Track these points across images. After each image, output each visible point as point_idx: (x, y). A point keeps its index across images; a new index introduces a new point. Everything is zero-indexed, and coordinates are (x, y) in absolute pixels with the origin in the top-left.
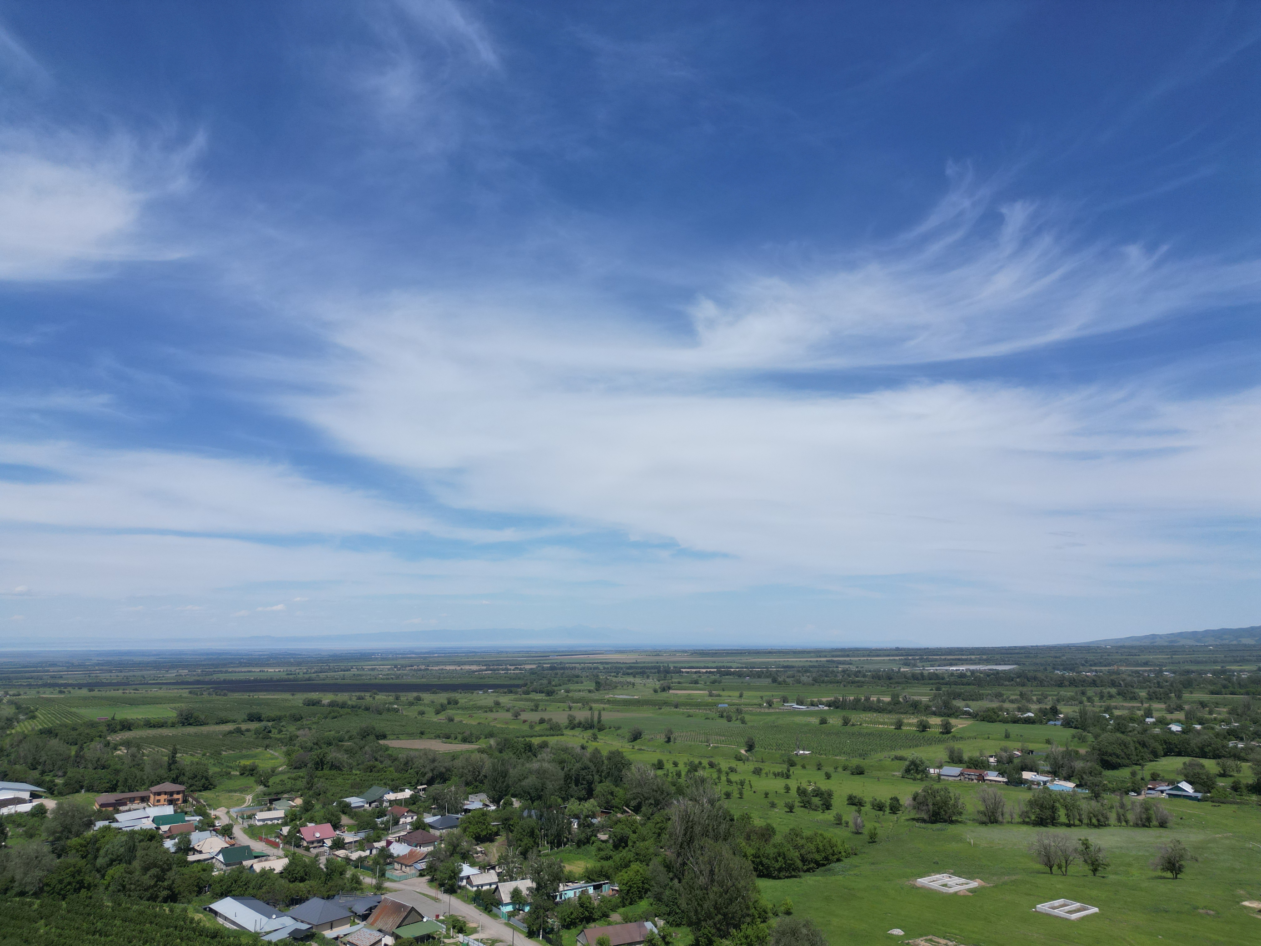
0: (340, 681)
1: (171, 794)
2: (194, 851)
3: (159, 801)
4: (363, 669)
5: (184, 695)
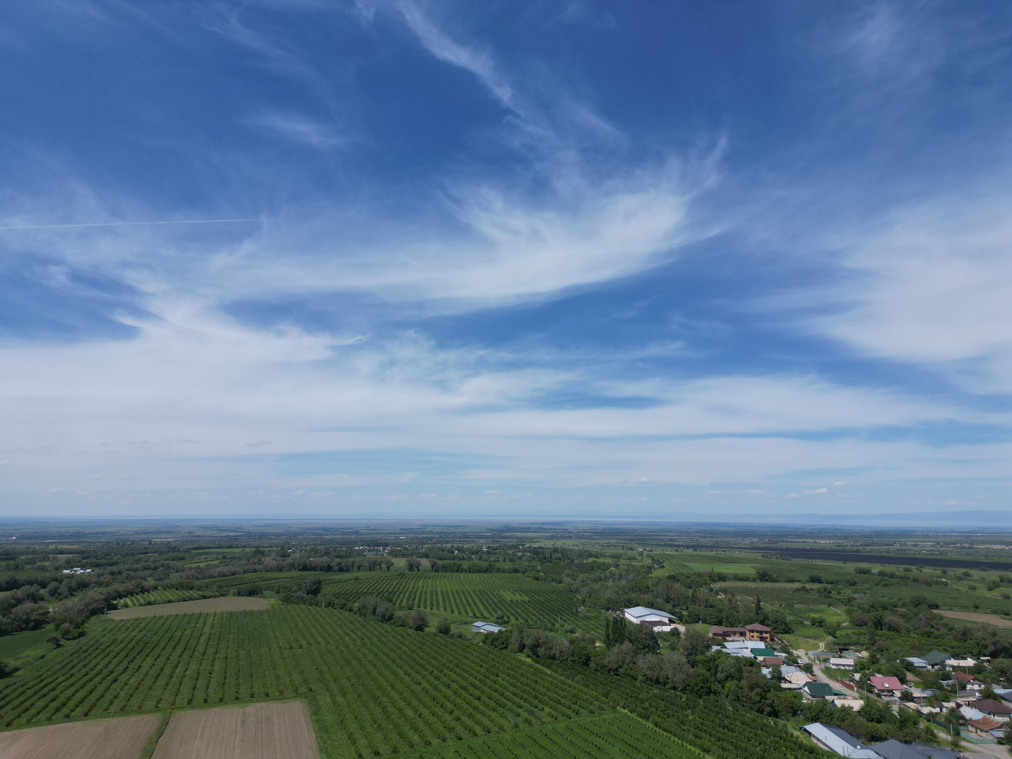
0: (885, 554)
1: (761, 633)
2: (786, 681)
3: (753, 637)
4: (906, 545)
5: (759, 558)
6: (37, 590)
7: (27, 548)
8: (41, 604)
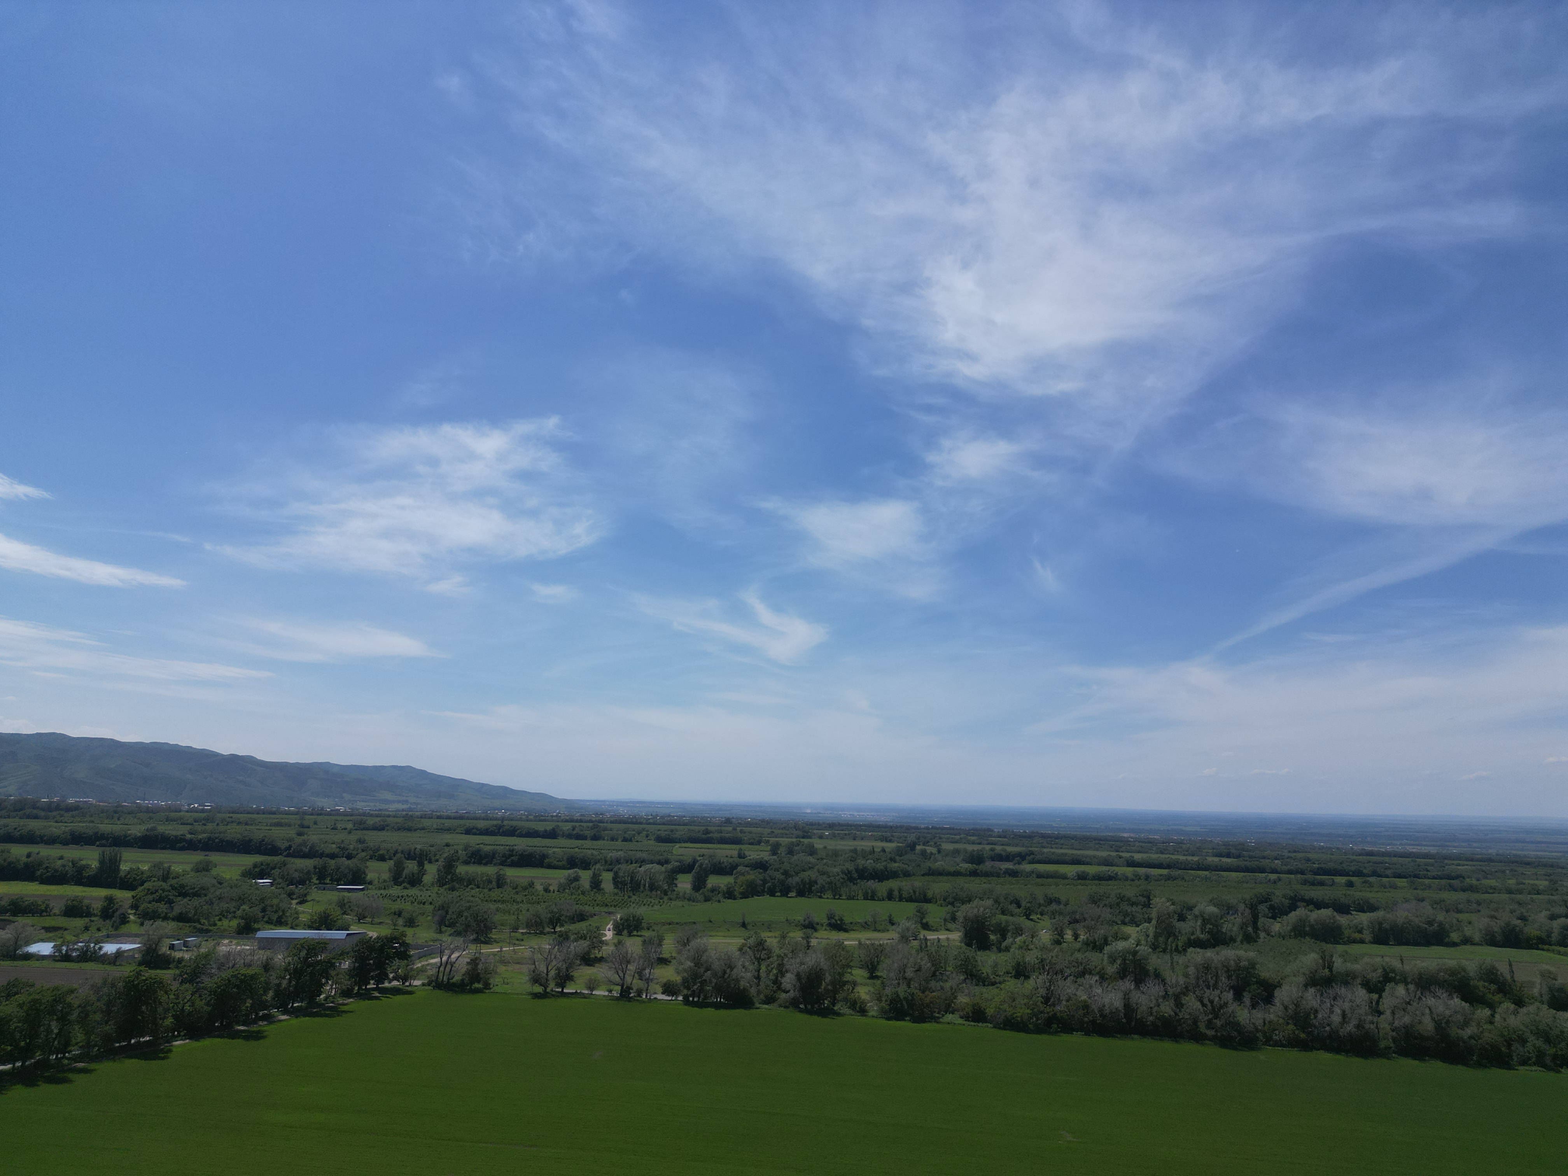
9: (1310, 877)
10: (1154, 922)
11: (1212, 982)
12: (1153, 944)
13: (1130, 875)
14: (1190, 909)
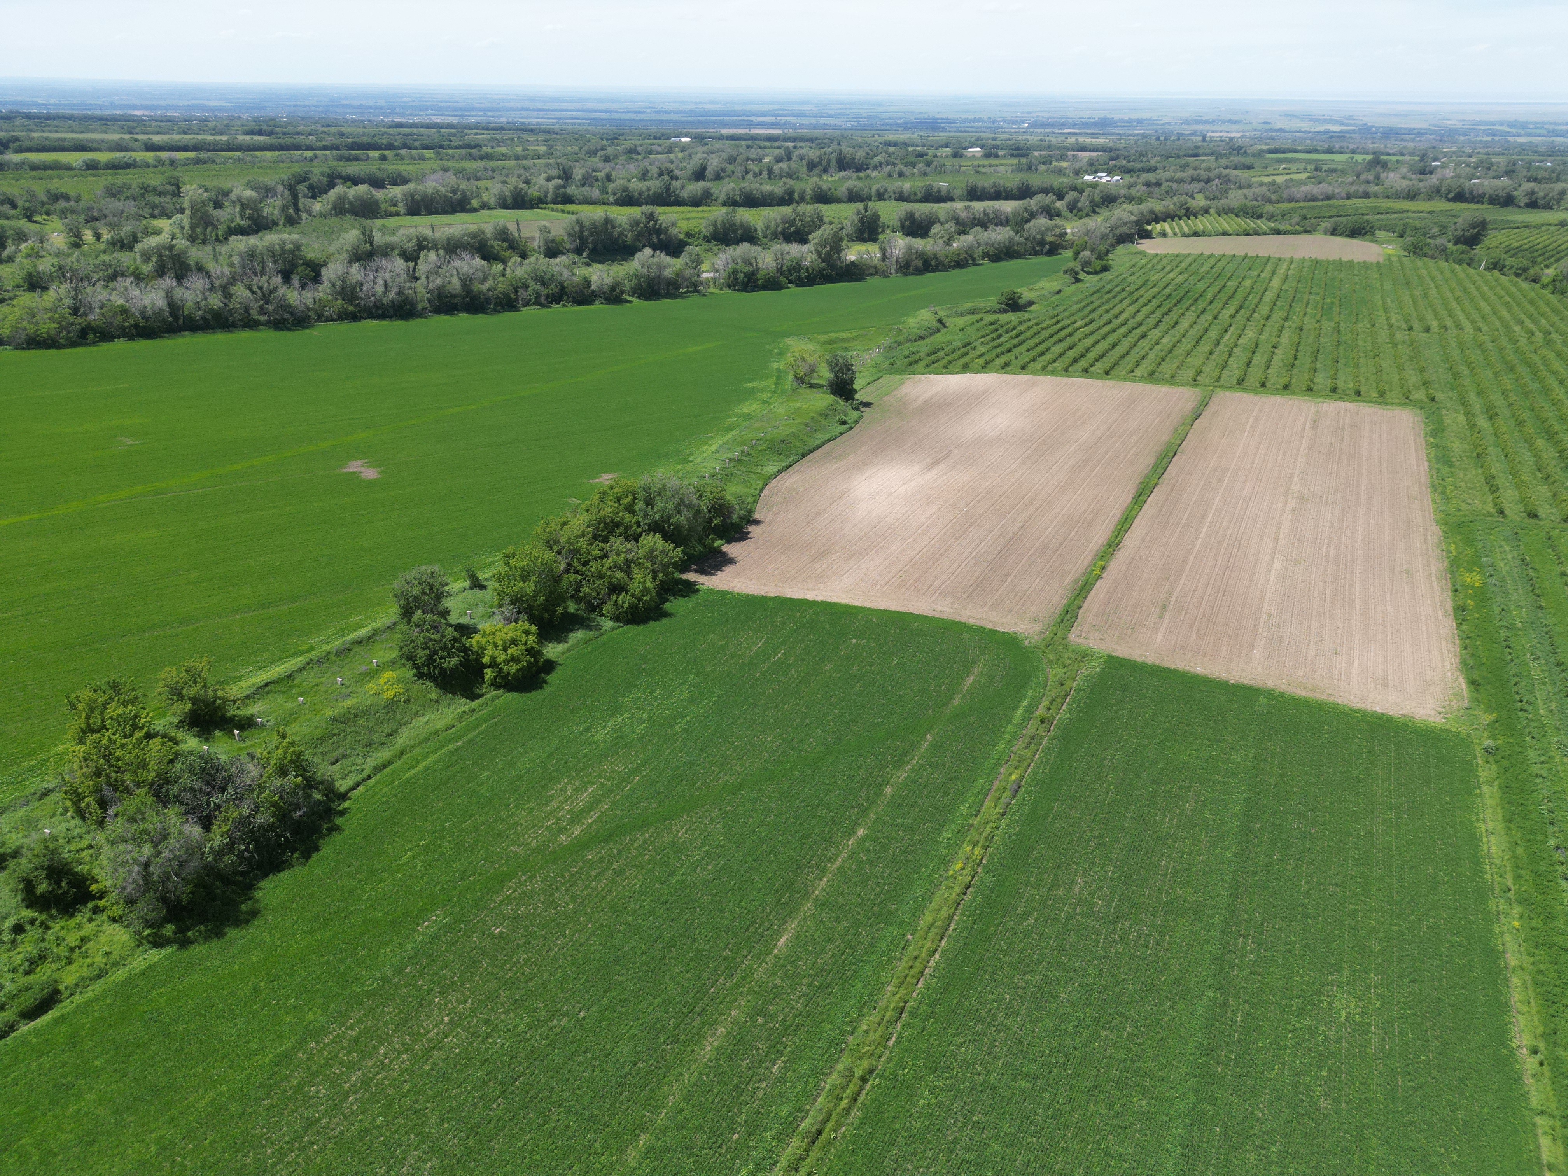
6: (1053, 202)
7: (1041, 140)
8: (1057, 221)
9: (345, 152)
10: (188, 212)
11: (259, 268)
12: (190, 236)
13: (151, 161)
14: (226, 194)
